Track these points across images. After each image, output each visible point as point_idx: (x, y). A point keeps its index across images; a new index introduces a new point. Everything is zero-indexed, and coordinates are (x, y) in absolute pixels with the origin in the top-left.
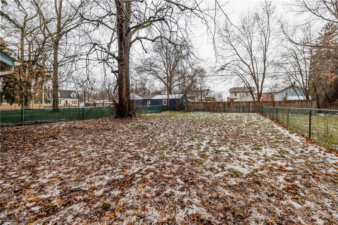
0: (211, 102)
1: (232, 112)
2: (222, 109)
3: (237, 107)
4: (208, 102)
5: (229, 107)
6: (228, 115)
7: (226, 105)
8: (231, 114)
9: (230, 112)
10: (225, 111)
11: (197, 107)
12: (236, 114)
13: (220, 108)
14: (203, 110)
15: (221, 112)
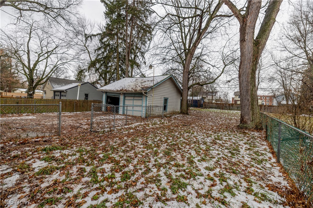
0: (220, 102)
1: (234, 110)
2: (228, 108)
3: (238, 107)
4: (218, 102)
5: (232, 107)
6: (231, 112)
7: (231, 106)
8: (233, 111)
9: (233, 110)
10: (230, 109)
11: (211, 106)
12: (237, 111)
13: (226, 107)
14: (216, 108)
15: (227, 109)
